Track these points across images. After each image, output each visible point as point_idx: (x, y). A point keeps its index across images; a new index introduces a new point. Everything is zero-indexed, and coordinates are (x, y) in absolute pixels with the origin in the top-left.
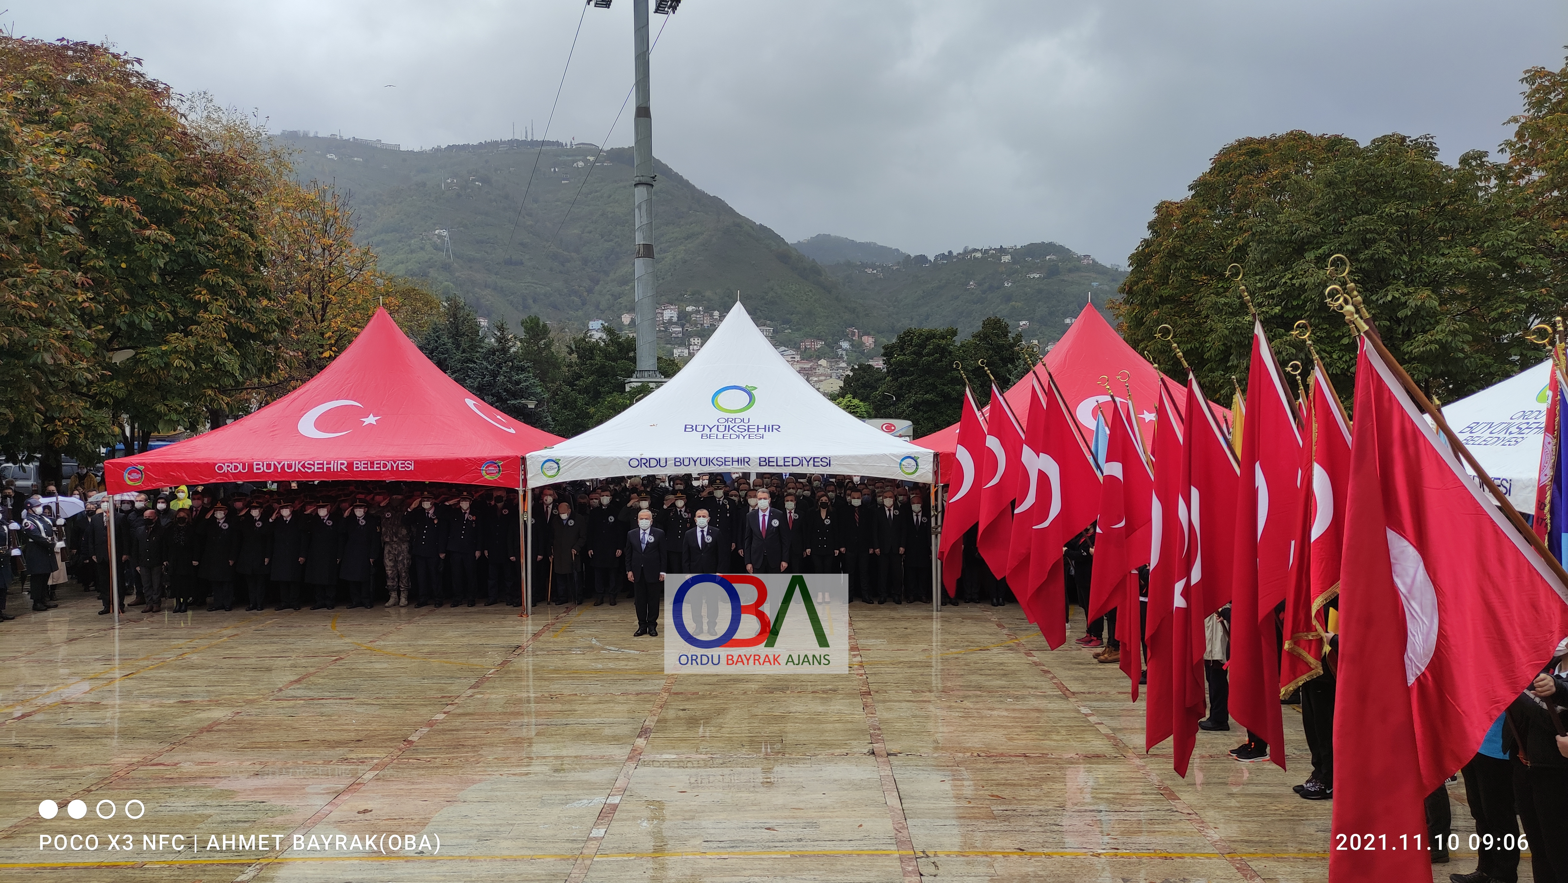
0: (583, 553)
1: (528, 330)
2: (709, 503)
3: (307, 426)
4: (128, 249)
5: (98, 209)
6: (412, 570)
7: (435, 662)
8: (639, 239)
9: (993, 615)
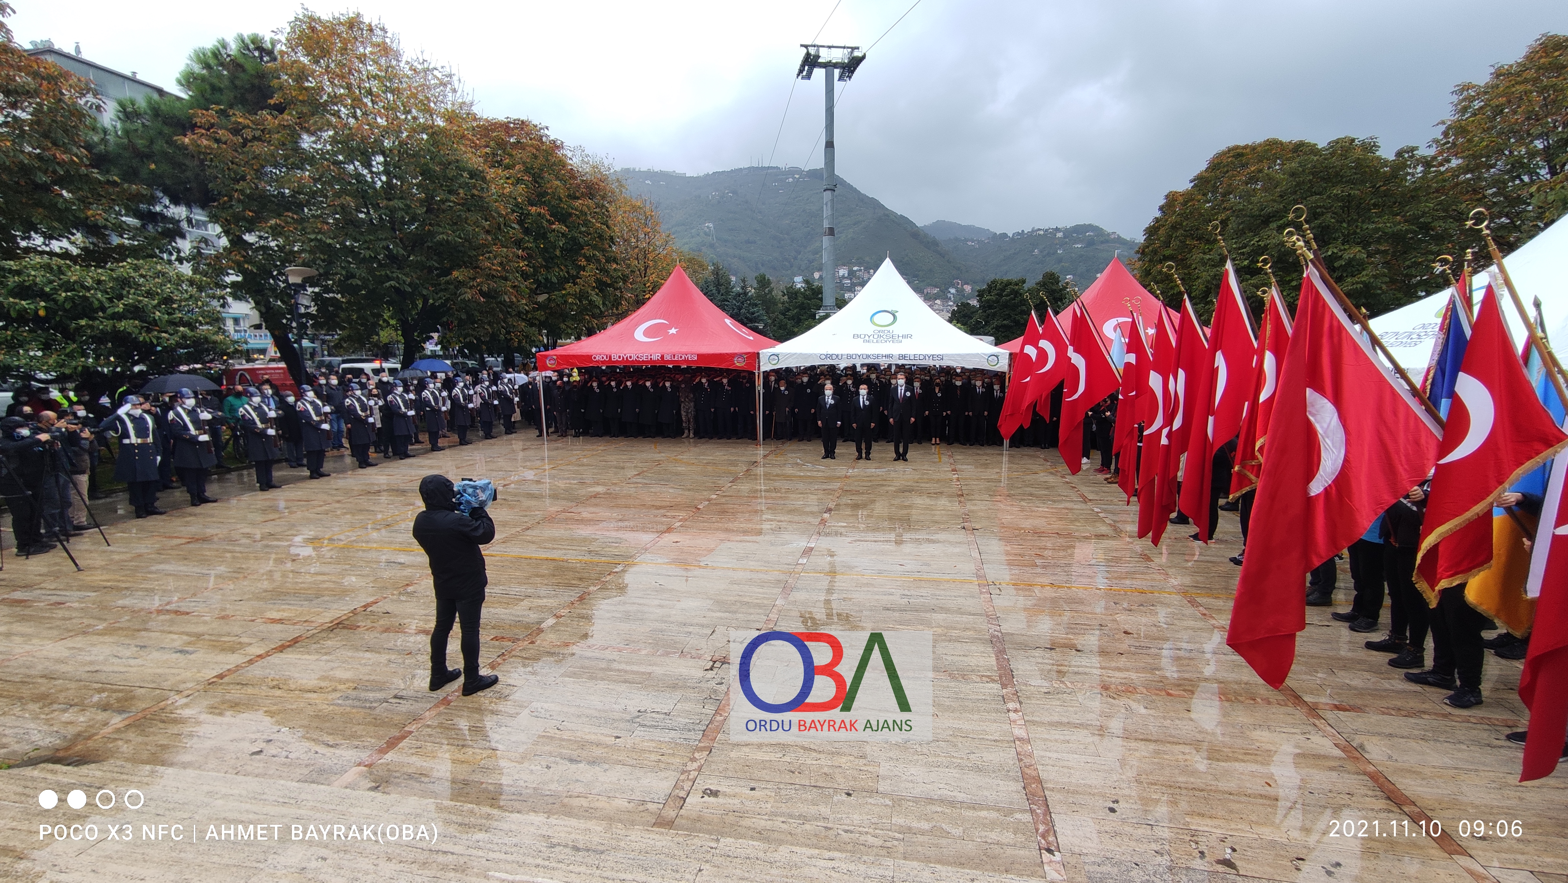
0: (792, 410)
1: (758, 282)
2: (867, 381)
3: (639, 335)
4: (544, 236)
5: (529, 214)
6: (696, 418)
7: (710, 468)
8: (826, 225)
9: (1041, 454)
